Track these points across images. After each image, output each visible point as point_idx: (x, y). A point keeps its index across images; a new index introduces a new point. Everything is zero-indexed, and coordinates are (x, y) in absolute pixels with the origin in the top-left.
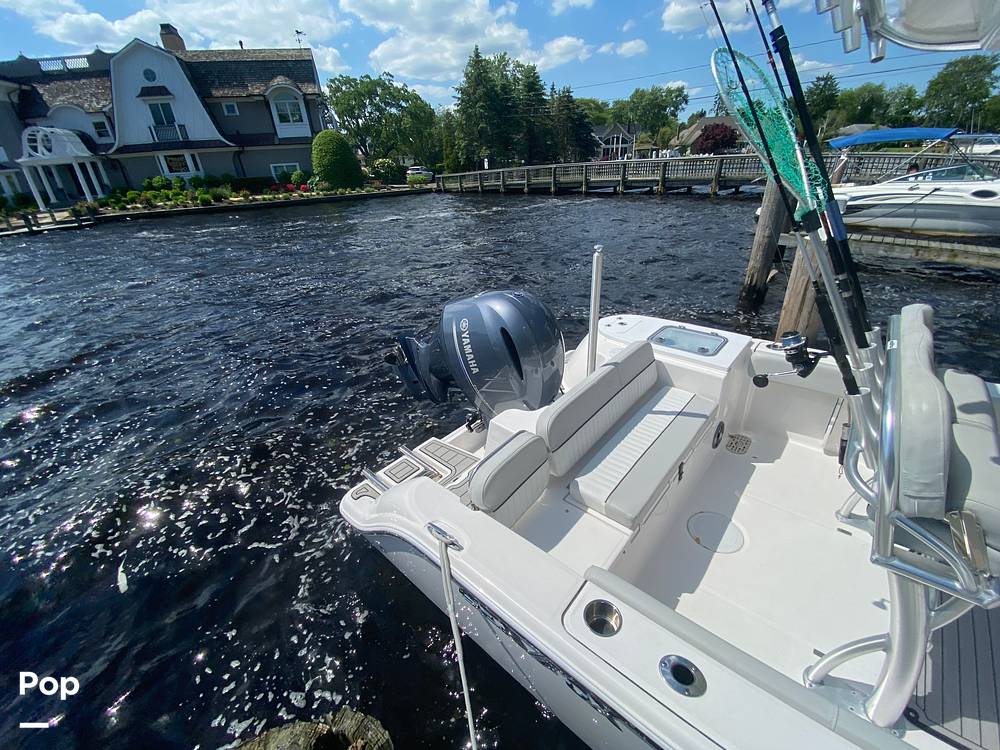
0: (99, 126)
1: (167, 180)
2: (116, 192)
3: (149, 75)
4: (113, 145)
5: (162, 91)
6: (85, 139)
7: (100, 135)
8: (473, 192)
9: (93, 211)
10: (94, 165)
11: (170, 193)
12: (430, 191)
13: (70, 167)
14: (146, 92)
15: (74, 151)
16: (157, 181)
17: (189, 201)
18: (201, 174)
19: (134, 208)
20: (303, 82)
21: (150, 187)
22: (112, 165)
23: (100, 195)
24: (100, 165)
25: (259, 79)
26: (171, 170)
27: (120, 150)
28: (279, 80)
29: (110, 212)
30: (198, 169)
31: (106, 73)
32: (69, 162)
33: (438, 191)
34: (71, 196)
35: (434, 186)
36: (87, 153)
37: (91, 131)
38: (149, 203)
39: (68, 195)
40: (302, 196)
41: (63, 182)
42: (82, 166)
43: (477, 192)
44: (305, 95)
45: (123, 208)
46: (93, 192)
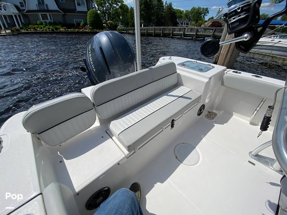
0: (21, 3)
1: (41, 22)
2: (26, 25)
4: (25, 10)
6: (17, 7)
7: (22, 6)
9: (18, 30)
11: (42, 26)
15: (13, 11)
16: (38, 22)
19: (30, 30)
21: (36, 24)
22: (25, 16)
23: (21, 26)
24: (21, 16)
26: (43, 19)
27: (28, 12)
29: (23, 31)
30: (51, 19)
32: (11, 14)
33: (126, 33)
36: (17, 12)
37: (19, 5)
38: (35, 29)
39: (11, 25)
40: (83, 30)
41: (10, 21)
42: (16, 16)
45: (27, 30)
46: (19, 25)
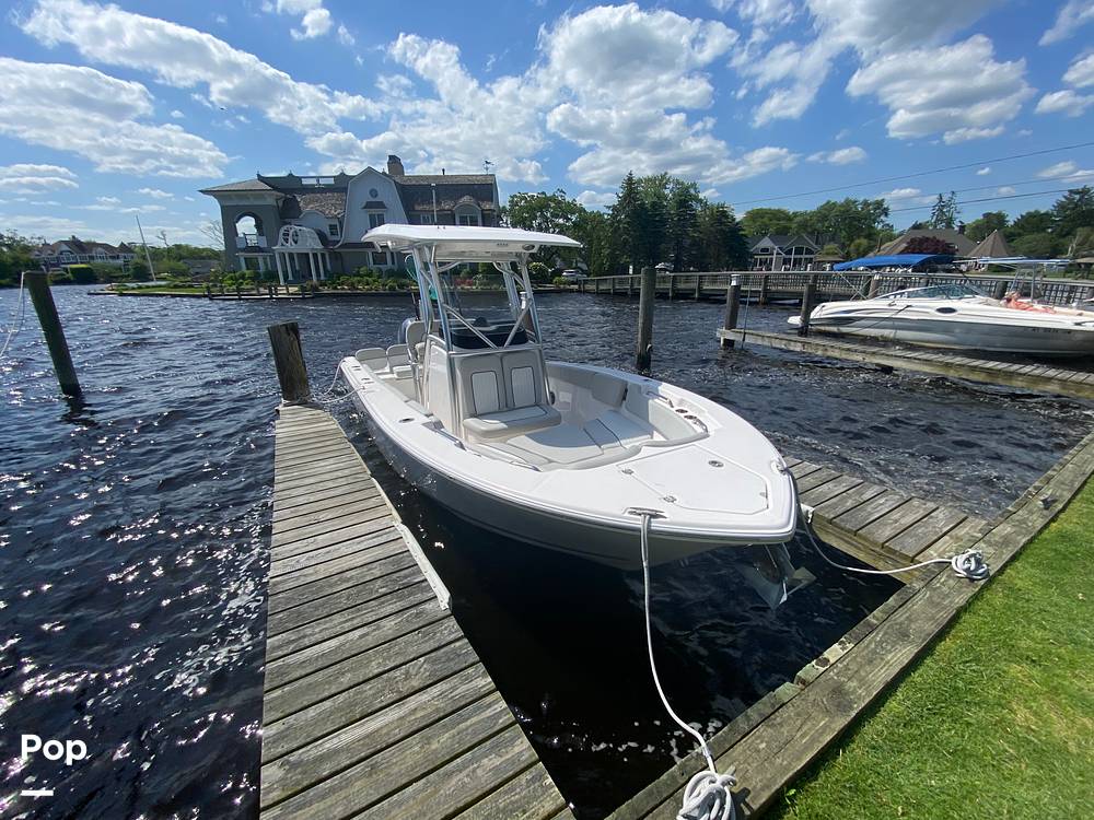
0: (332, 227)
1: (371, 270)
2: (333, 277)
3: (374, 193)
4: (338, 242)
5: (381, 205)
6: (322, 236)
7: (332, 234)
8: (605, 293)
9: (315, 288)
10: (323, 255)
11: (370, 279)
12: (572, 291)
13: (308, 254)
14: (369, 205)
15: (311, 244)
16: (363, 270)
17: (379, 287)
18: (396, 267)
19: (343, 289)
20: (483, 201)
21: (358, 274)
22: (336, 256)
23: (322, 278)
24: (327, 257)
25: (451, 198)
26: (375, 263)
27: (345, 246)
28: (466, 199)
29: (326, 290)
30: (393, 263)
31: (345, 190)
32: (306, 252)
33: (579, 291)
34: (303, 277)
35: (576, 287)
36: (321, 247)
37: (327, 231)
38: (353, 286)
39: (301, 276)
40: (464, 289)
41: (300, 266)
42: (315, 255)
43: (610, 293)
44: (483, 210)
45: (335, 288)
46: (318, 275)
